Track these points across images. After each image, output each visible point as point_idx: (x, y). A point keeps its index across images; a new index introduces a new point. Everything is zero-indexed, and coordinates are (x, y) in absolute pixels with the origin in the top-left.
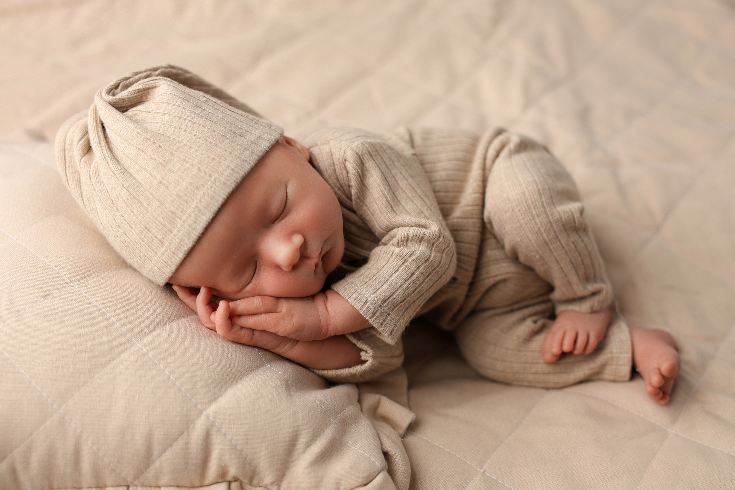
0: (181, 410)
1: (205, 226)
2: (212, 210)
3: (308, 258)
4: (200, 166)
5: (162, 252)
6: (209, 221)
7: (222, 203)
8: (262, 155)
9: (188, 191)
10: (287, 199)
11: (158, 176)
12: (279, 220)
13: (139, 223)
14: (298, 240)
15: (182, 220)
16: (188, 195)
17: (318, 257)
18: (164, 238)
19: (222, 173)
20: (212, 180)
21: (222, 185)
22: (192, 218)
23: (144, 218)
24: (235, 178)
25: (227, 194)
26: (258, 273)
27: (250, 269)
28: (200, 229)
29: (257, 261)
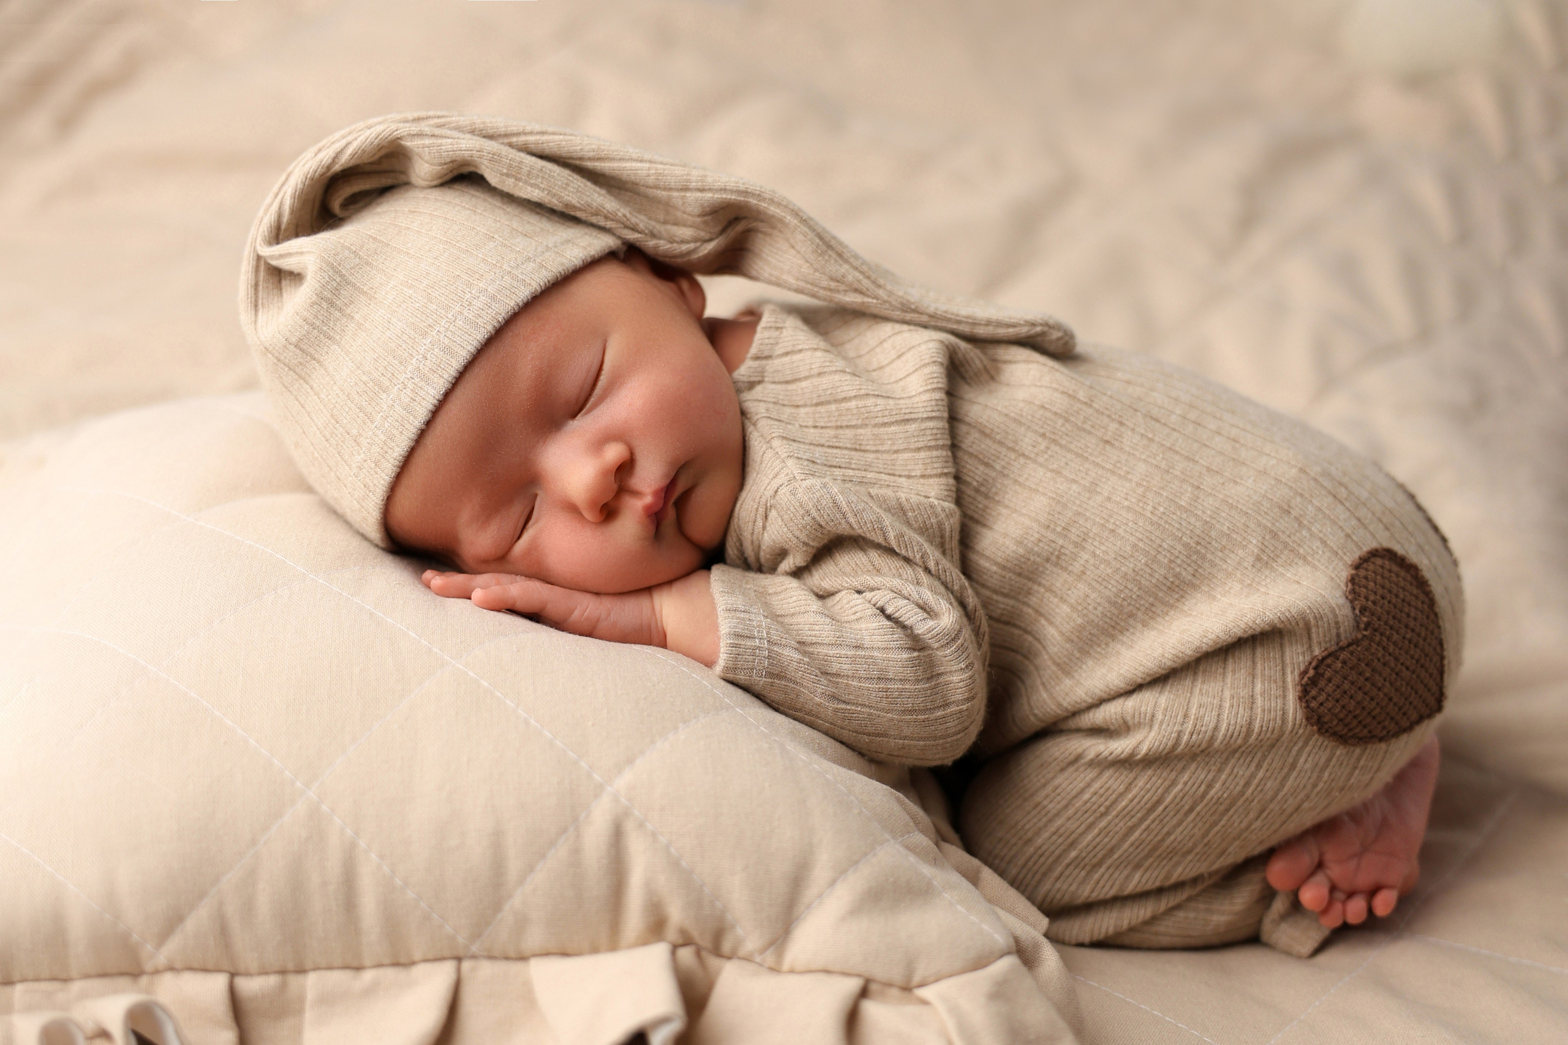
1: (431, 407)
2: (446, 376)
3: (636, 494)
4: (430, 292)
5: (359, 464)
6: (440, 397)
7: (465, 361)
8: (563, 272)
9: (404, 339)
10: (600, 369)
11: (357, 317)
12: (583, 412)
13: (322, 407)
14: (614, 453)
15: (391, 397)
16: (404, 347)
17: (656, 494)
18: (361, 435)
19: (470, 303)
20: (450, 316)
21: (468, 327)
22: (408, 391)
23: (330, 397)
24: (494, 312)
25: (476, 344)
26: (536, 521)
27: (518, 510)
28: (421, 414)
29: (536, 496)
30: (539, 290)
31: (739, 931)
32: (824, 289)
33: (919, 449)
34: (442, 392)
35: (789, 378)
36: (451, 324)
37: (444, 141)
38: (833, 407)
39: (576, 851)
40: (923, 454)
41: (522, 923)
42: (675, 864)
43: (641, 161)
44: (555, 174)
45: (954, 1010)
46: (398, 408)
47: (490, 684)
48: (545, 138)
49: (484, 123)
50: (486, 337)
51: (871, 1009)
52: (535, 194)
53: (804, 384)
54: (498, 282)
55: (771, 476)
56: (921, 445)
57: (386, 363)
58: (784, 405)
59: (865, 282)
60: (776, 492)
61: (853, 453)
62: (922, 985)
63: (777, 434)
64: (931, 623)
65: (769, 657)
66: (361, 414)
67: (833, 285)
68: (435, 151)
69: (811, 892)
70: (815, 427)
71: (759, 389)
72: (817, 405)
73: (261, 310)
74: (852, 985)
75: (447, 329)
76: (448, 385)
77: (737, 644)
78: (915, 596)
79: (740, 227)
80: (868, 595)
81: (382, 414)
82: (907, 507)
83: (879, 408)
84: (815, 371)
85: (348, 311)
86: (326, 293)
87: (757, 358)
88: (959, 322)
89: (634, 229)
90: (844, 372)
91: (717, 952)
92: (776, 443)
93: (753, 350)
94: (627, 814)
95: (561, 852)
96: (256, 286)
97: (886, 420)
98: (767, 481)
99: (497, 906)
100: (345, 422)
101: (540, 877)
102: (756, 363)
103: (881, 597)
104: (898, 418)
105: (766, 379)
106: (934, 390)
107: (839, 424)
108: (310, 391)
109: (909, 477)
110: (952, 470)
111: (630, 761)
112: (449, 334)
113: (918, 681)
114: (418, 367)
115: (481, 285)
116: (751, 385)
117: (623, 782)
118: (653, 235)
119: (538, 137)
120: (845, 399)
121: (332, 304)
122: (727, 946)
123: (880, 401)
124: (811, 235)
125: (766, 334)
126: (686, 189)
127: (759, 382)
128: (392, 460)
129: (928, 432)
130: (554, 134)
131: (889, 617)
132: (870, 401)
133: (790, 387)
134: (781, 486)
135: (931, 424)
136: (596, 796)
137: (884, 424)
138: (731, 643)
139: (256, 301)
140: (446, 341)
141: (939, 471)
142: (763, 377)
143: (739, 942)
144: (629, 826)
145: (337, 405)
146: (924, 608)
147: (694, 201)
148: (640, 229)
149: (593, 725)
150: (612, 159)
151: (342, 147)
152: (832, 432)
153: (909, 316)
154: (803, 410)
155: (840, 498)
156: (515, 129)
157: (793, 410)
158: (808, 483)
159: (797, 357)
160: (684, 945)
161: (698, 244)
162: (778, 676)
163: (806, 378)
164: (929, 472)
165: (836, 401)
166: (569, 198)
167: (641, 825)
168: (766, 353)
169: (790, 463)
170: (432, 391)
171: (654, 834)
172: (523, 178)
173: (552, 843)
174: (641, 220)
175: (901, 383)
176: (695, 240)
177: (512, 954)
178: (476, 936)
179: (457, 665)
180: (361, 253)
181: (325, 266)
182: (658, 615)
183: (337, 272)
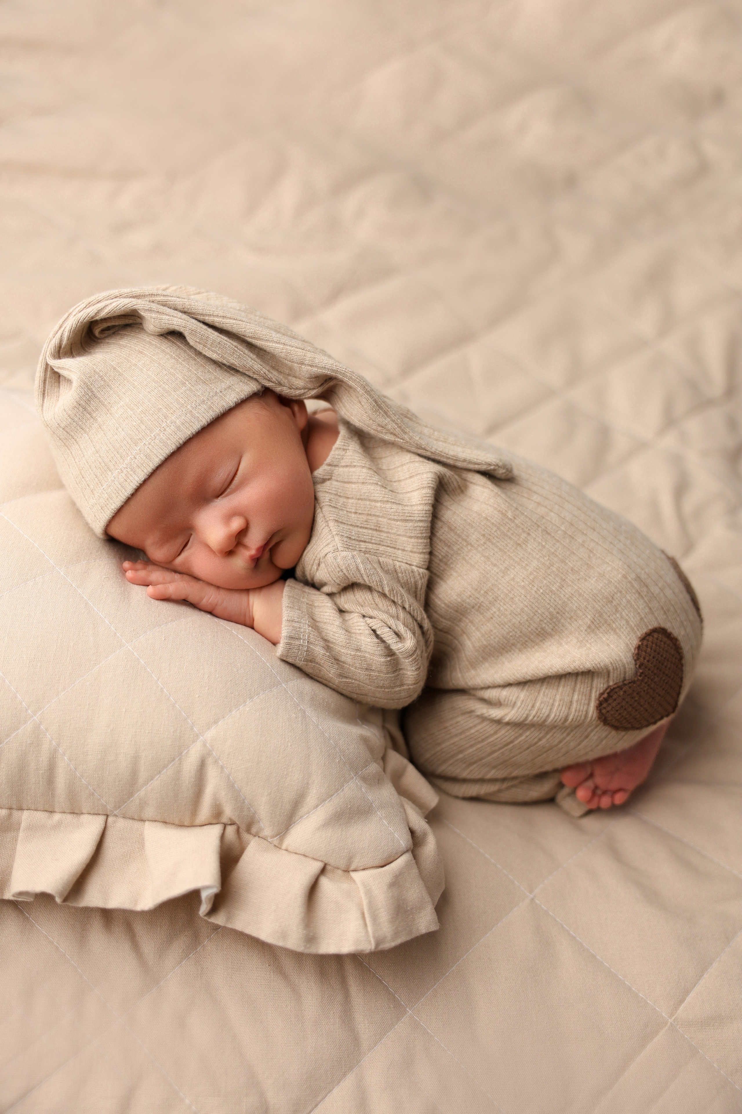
0: (173, 732)
1: (135, 487)
2: (145, 471)
3: (246, 547)
4: (143, 416)
5: (92, 504)
6: (141, 482)
7: (158, 464)
8: (222, 412)
9: (124, 443)
10: (236, 474)
11: (99, 420)
12: (223, 495)
14: (237, 524)
15: (114, 475)
16: (124, 448)
17: (258, 549)
18: (95, 490)
19: (165, 429)
20: (152, 435)
21: (161, 444)
22: (123, 475)
24: (178, 438)
25: (165, 455)
26: (190, 548)
27: (179, 541)
28: (129, 489)
29: (191, 535)
30: (206, 424)
31: (261, 824)
32: (374, 430)
33: (411, 537)
34: (142, 480)
35: (346, 480)
36: (153, 440)
37: (164, 317)
38: (368, 503)
39: (178, 772)
40: (413, 540)
41: (143, 804)
42: (231, 786)
43: (279, 343)
45: (369, 893)
46: (116, 483)
47: (145, 663)
48: (225, 320)
49: (190, 305)
50: (171, 452)
51: (325, 882)
53: (353, 486)
54: (183, 418)
55: (325, 544)
56: (413, 535)
57: (113, 455)
58: (340, 496)
59: (398, 430)
60: (326, 555)
61: (374, 532)
62: (355, 870)
63: (332, 518)
64: (400, 645)
65: (307, 651)
66: (96, 479)
67: (379, 429)
68: (158, 322)
69: (303, 810)
70: (356, 513)
71: (328, 483)
72: (359, 499)
73: (46, 397)
74: (317, 866)
75: (149, 444)
76: (146, 477)
77: (290, 643)
78: (394, 627)
79: (331, 384)
80: (369, 620)
81: (107, 483)
82: (399, 571)
83: (392, 510)
84: (361, 481)
85: (94, 415)
86: (82, 402)
87: (329, 465)
88: (448, 458)
89: (269, 380)
90: (377, 484)
91: (248, 830)
92: (331, 524)
93: (328, 460)
94: (209, 754)
95: (169, 772)
96: (45, 380)
97: (395, 518)
98: (322, 547)
99: (131, 794)
101: (156, 783)
102: (328, 468)
103: (375, 624)
104: (402, 518)
105: (333, 478)
106: (426, 504)
107: (369, 513)
108: (70, 454)
109: (404, 550)
110: (428, 550)
111: (216, 722)
112: (150, 447)
113: (388, 673)
114: (131, 462)
115: (173, 418)
116: (324, 481)
117: (209, 735)
118: (280, 384)
119: (221, 319)
120: (375, 501)
121: (85, 409)
122: (254, 830)
123: (394, 506)
124: (371, 400)
125: (337, 452)
126: (302, 364)
127: (329, 479)
128: (110, 509)
129: (418, 528)
130: (230, 318)
131: (377, 636)
132: (388, 506)
133: (346, 485)
134: (329, 552)
135: (421, 524)
136: (193, 742)
137: (394, 520)
138: (287, 642)
139: (44, 391)
140: (148, 451)
141: (421, 551)
142: (331, 476)
143: (261, 830)
144: (210, 761)
146: (397, 634)
147: (306, 370)
148: (273, 381)
149: (198, 697)
150: (261, 339)
152: (365, 518)
153: (420, 451)
154: (350, 501)
156: (208, 312)
157: (345, 500)
158: (345, 554)
159: (352, 470)
160: (231, 824)
161: (306, 391)
162: (311, 661)
163: (355, 483)
164: (415, 550)
165: (370, 500)
166: (234, 361)
167: (216, 762)
168: (335, 463)
169: (337, 538)
170: (137, 479)
171: (222, 768)
172: (208, 346)
173: (165, 766)
174: (274, 375)
175: (408, 495)
176: (304, 388)
177: (136, 818)
178: (117, 807)
179: (129, 647)
180: (105, 378)
181: (83, 384)
182: (251, 608)
183: (90, 389)
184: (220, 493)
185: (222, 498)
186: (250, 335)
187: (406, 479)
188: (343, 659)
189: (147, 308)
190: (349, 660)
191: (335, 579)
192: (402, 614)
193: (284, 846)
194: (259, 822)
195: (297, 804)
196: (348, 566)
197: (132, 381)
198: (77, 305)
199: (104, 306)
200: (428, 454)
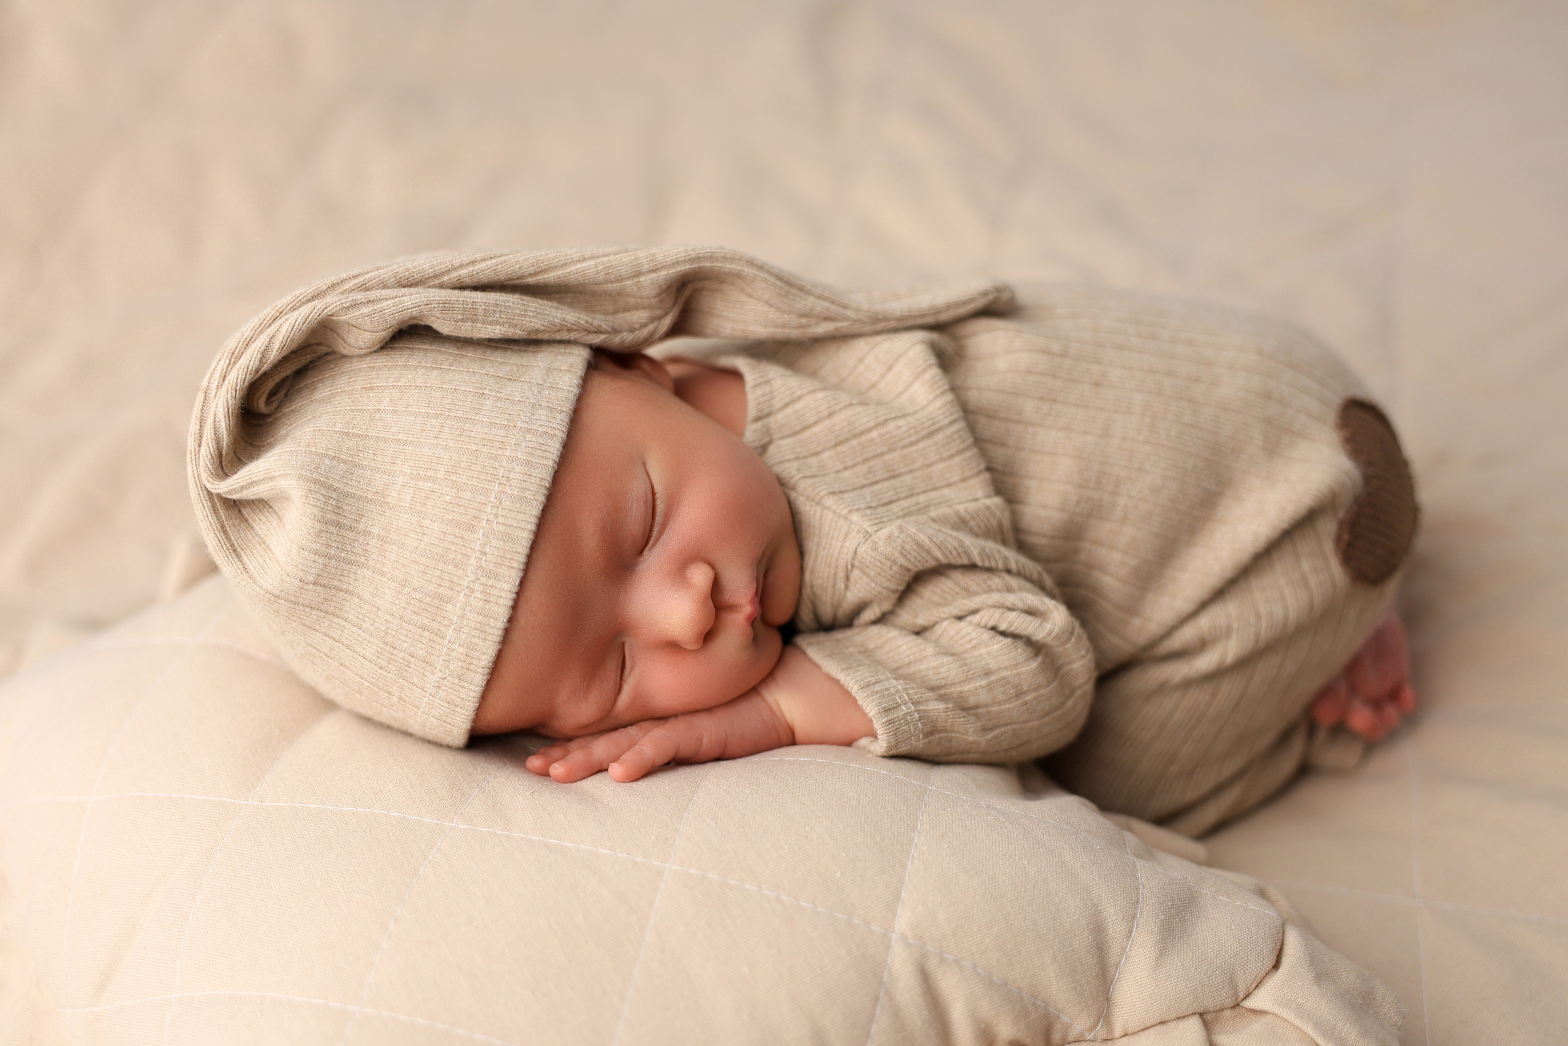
1: (510, 603)
2: (515, 565)
3: (732, 608)
4: (454, 479)
5: (436, 684)
6: (515, 589)
7: (530, 542)
8: (571, 407)
9: (449, 540)
10: (654, 494)
11: (375, 530)
12: (650, 544)
13: (368, 637)
14: (700, 576)
15: (458, 605)
16: (453, 549)
17: (752, 602)
18: (431, 654)
19: (508, 478)
20: (493, 499)
21: (518, 505)
22: (477, 594)
23: (376, 625)
24: (538, 480)
25: (534, 520)
26: (632, 669)
27: (612, 665)
28: (502, 613)
29: (623, 644)
30: (564, 436)
31: (1064, 1019)
33: (951, 457)
34: (517, 584)
35: (798, 427)
36: (498, 507)
37: (385, 304)
38: (854, 442)
39: (896, 1014)
40: (957, 460)
42: (989, 984)
43: (584, 260)
44: (510, 304)
46: (470, 616)
47: (718, 876)
48: (477, 267)
49: (407, 270)
50: (541, 508)
52: (497, 331)
53: (816, 429)
54: (523, 445)
55: (841, 538)
56: (952, 451)
57: (439, 572)
58: (805, 457)
59: (833, 308)
60: (855, 552)
61: (892, 482)
63: (825, 492)
64: (1048, 626)
65: (920, 718)
66: (426, 634)
67: (804, 321)
68: (378, 318)
69: (1115, 949)
70: (846, 469)
71: (772, 449)
72: (836, 445)
73: (243, 554)
74: (1194, 1026)
75: (496, 515)
76: (520, 574)
77: (890, 720)
78: (1020, 605)
79: (687, 292)
80: (976, 618)
81: (453, 627)
82: (968, 517)
83: (903, 430)
84: (825, 413)
85: (362, 527)
86: (328, 516)
87: (758, 419)
89: (598, 331)
90: (851, 405)
92: (829, 501)
93: (752, 411)
94: (924, 955)
95: (882, 1023)
96: (223, 527)
97: (913, 439)
98: (839, 544)
100: (405, 645)
102: (758, 426)
103: (989, 617)
104: (924, 433)
105: (775, 437)
106: (943, 393)
107: (865, 457)
108: (345, 624)
109: (949, 485)
110: (983, 466)
111: (897, 897)
112: (501, 519)
113: (1049, 683)
114: (481, 566)
115: (508, 454)
116: (764, 448)
117: (903, 922)
118: (616, 331)
119: (470, 269)
120: (869, 430)
121: (339, 525)
122: (1058, 1038)
123: (901, 422)
124: (772, 279)
125: (759, 392)
126: (638, 274)
127: (770, 442)
128: (480, 670)
129: (955, 436)
130: (484, 260)
131: (1004, 634)
132: (892, 426)
133: (805, 435)
134: (859, 545)
135: (954, 428)
136: (887, 949)
137: (912, 444)
138: (886, 722)
139: (232, 545)
140: (502, 528)
141: (976, 470)
142: (770, 435)
143: (1067, 1029)
144: (932, 965)
145: (390, 631)
146: (1031, 612)
147: (650, 283)
148: (603, 330)
149: (841, 876)
150: (555, 268)
151: (266, 343)
152: (864, 468)
153: (881, 326)
154: (825, 455)
155: (922, 537)
156: (443, 268)
157: (816, 459)
158: (884, 532)
159: (800, 405)
161: (656, 323)
162: (931, 733)
163: (816, 423)
164: (968, 474)
165: (856, 436)
166: (533, 324)
167: (941, 960)
168: (766, 411)
169: (855, 517)
170: (506, 587)
171: (957, 962)
172: (480, 318)
173: (871, 1018)
174: (599, 320)
175: (905, 397)
176: (652, 320)
179: (674, 867)
180: (342, 456)
181: (313, 486)
182: (778, 713)
183: (329, 487)
184: (644, 542)
185: (649, 550)
186: (532, 270)
187: (883, 376)
188: (972, 700)
189: (348, 304)
190: (984, 697)
191: (886, 584)
192: (1014, 582)
193: (1118, 1031)
194: (1058, 1017)
195: (1100, 948)
196: (903, 548)
197: (392, 437)
198: (211, 369)
199: (268, 340)
200: (893, 324)
